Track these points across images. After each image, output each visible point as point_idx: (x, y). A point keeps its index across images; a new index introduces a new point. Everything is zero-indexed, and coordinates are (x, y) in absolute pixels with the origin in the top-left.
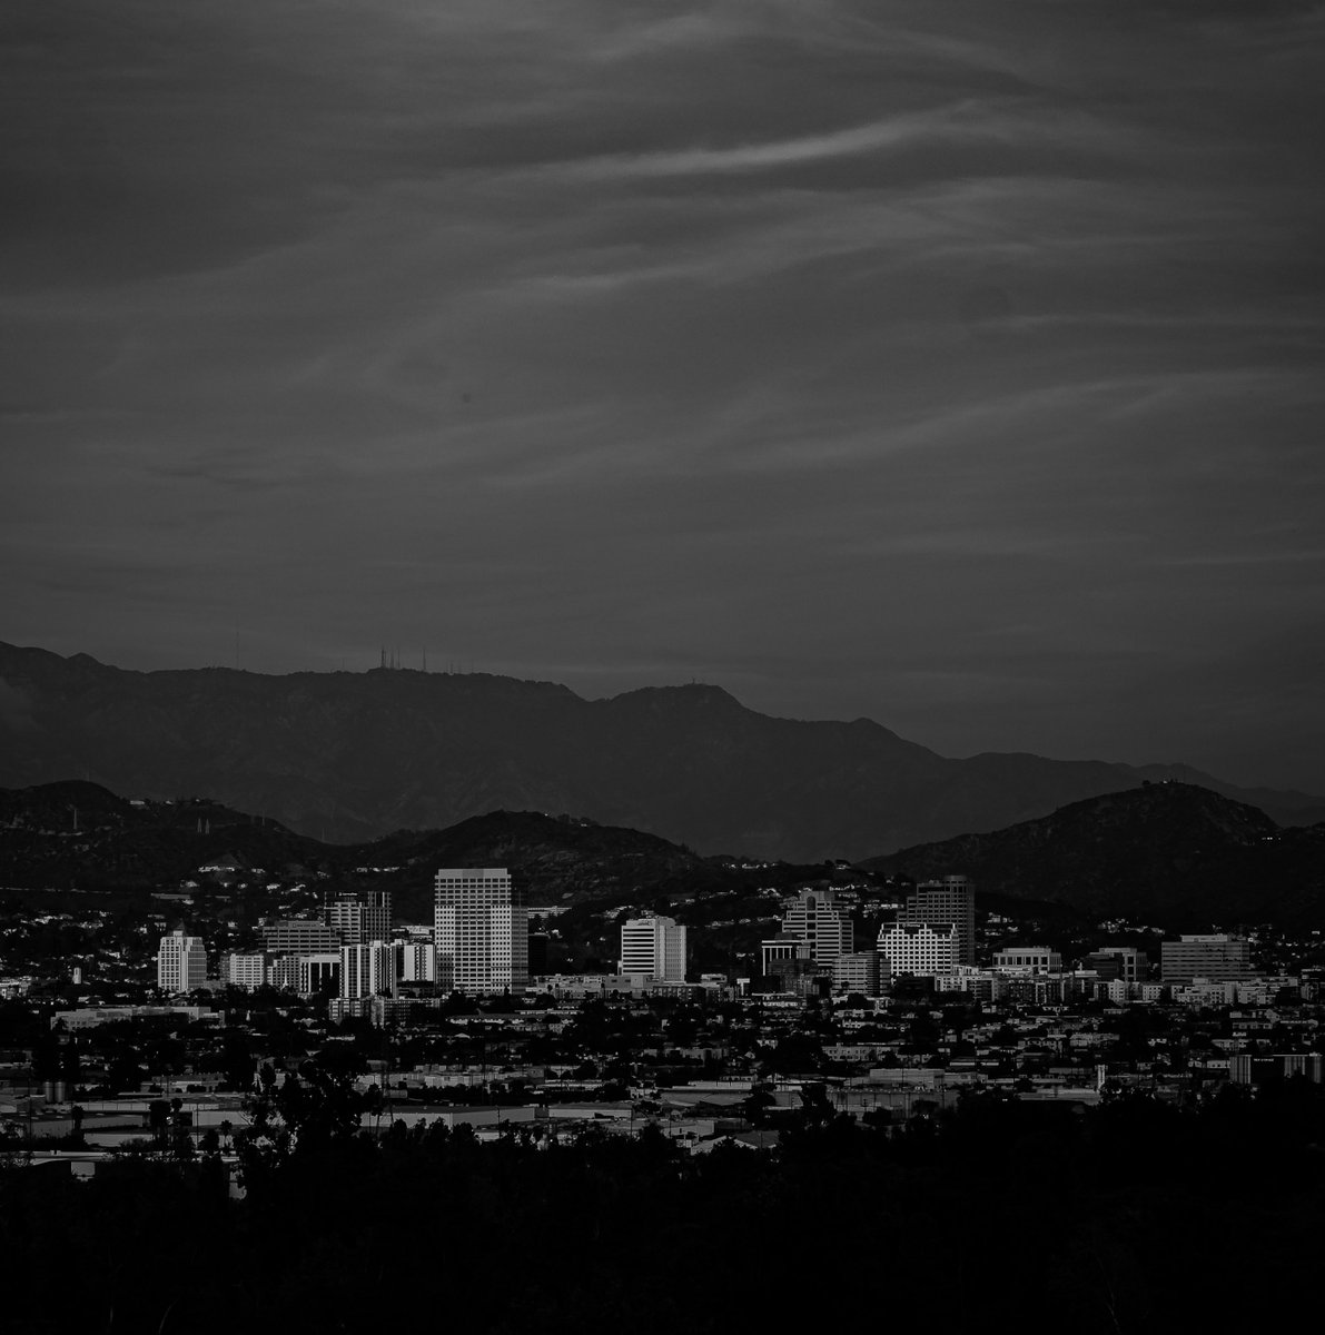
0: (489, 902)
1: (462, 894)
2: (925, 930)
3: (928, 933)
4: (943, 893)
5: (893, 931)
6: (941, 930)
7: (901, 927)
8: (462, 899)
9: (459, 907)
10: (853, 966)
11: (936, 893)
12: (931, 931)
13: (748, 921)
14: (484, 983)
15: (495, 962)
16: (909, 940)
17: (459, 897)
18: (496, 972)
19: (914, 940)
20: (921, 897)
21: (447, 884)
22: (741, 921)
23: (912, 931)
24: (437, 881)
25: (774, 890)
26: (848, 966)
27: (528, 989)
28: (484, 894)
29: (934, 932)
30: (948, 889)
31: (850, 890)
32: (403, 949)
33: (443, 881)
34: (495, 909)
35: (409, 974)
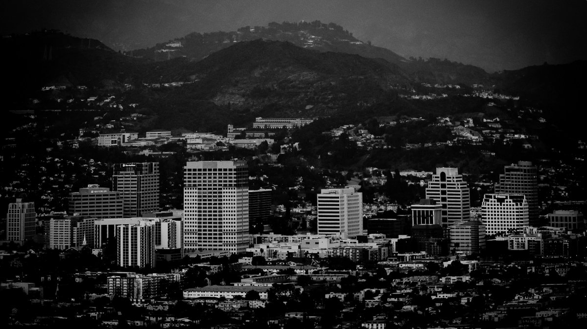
0: (221, 185)
1: (202, 180)
2: (509, 200)
3: (510, 202)
4: (519, 173)
5: (490, 200)
6: (517, 200)
7: (495, 198)
8: (202, 183)
9: (200, 189)
10: (462, 230)
11: (515, 173)
12: (511, 200)
13: (430, 145)
14: (218, 244)
15: (226, 228)
16: (499, 207)
17: (200, 181)
18: (226, 236)
19: (503, 207)
20: (507, 175)
21: (192, 172)
22: (426, 145)
23: (501, 201)
24: (185, 170)
25: (448, 119)
26: (460, 230)
27: (248, 250)
28: (217, 179)
29: (513, 201)
30: (521, 170)
31: (496, 122)
32: (160, 225)
33: (189, 170)
34: (225, 191)
35: (164, 245)
